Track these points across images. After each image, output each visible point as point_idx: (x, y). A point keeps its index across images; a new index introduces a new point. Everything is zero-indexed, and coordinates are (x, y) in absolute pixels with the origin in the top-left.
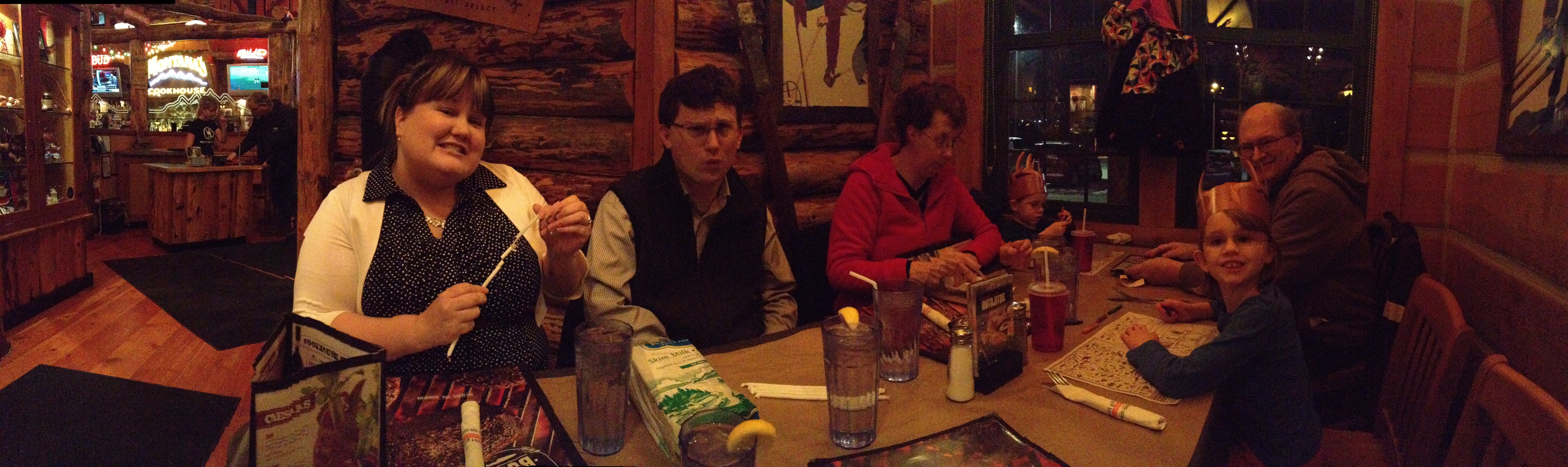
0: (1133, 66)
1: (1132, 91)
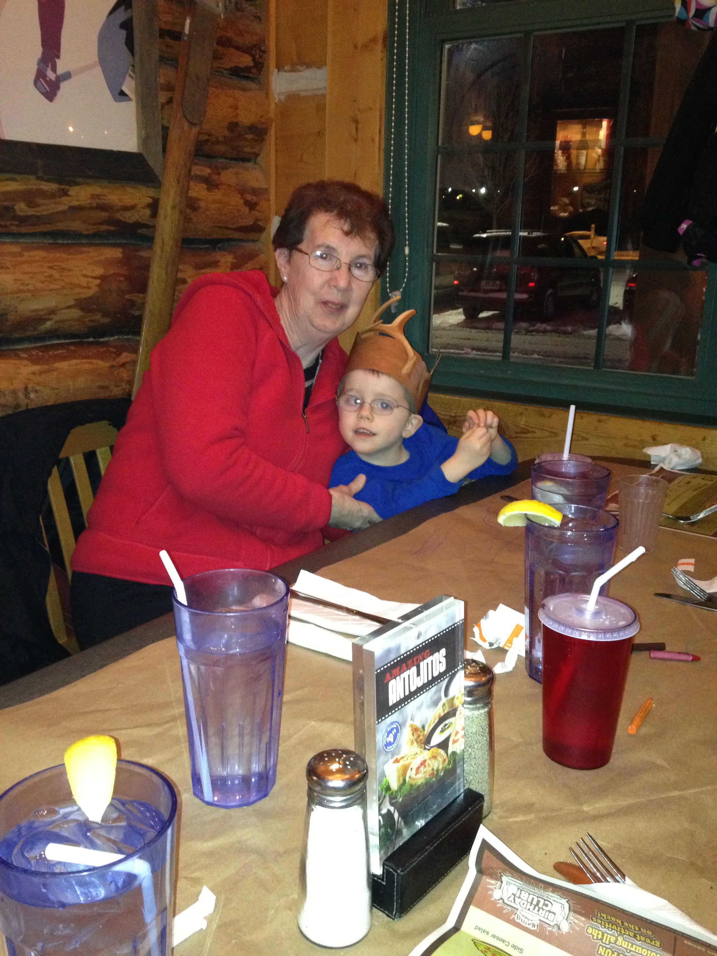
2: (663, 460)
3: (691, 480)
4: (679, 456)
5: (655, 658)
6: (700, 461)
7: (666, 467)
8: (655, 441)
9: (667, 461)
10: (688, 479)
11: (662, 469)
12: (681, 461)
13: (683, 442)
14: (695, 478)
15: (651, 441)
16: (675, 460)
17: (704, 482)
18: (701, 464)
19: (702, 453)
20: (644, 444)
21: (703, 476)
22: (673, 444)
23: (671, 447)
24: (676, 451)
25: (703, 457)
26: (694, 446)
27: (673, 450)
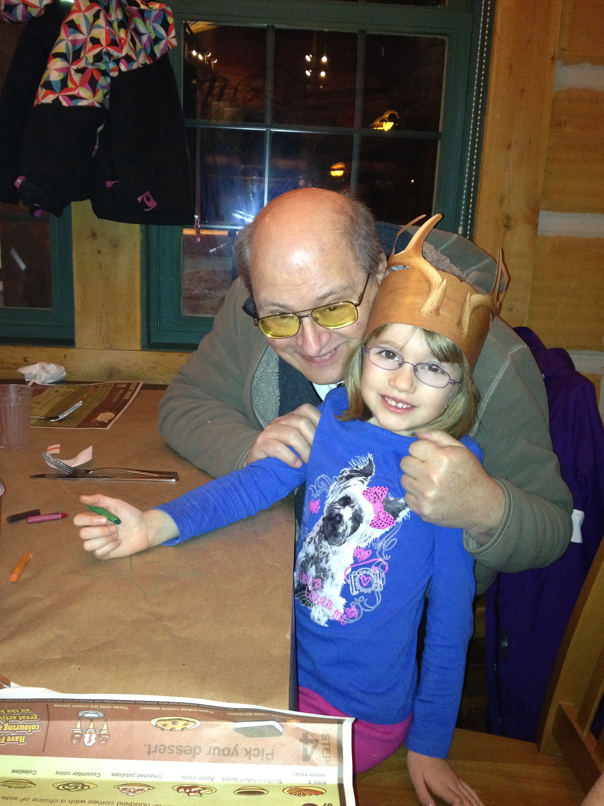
0: (58, 55)
1: (57, 101)
2: (35, 377)
3: (58, 389)
4: (47, 372)
5: (32, 523)
6: (65, 374)
7: (38, 382)
8: (27, 362)
9: (38, 377)
10: (55, 389)
11: (34, 384)
12: (49, 376)
13: (49, 361)
14: (61, 387)
15: (23, 362)
16: (44, 376)
17: (69, 390)
18: (66, 377)
19: (65, 368)
20: (18, 365)
21: (68, 385)
22: (40, 363)
23: (40, 365)
24: (44, 368)
25: (66, 371)
26: (59, 363)
27: (41, 368)
